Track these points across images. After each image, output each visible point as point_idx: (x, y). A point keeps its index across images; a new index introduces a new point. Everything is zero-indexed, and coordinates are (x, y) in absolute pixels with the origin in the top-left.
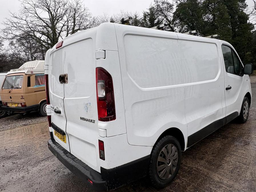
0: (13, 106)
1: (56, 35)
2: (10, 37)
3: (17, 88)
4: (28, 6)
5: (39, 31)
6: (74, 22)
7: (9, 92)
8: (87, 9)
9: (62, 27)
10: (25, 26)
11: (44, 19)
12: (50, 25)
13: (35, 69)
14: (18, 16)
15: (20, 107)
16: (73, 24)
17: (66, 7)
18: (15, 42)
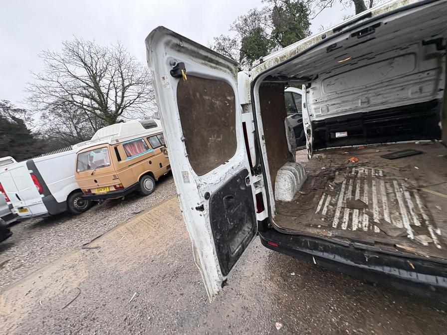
0: (101, 191)
1: (103, 96)
2: (42, 108)
3: (103, 166)
4: (55, 63)
5: (80, 94)
6: (122, 77)
7: (92, 174)
8: (134, 58)
9: (110, 84)
10: (58, 90)
11: (82, 78)
12: (92, 85)
13: (118, 135)
14: (45, 77)
15: (114, 191)
16: (121, 79)
17: (106, 58)
18: (48, 114)
